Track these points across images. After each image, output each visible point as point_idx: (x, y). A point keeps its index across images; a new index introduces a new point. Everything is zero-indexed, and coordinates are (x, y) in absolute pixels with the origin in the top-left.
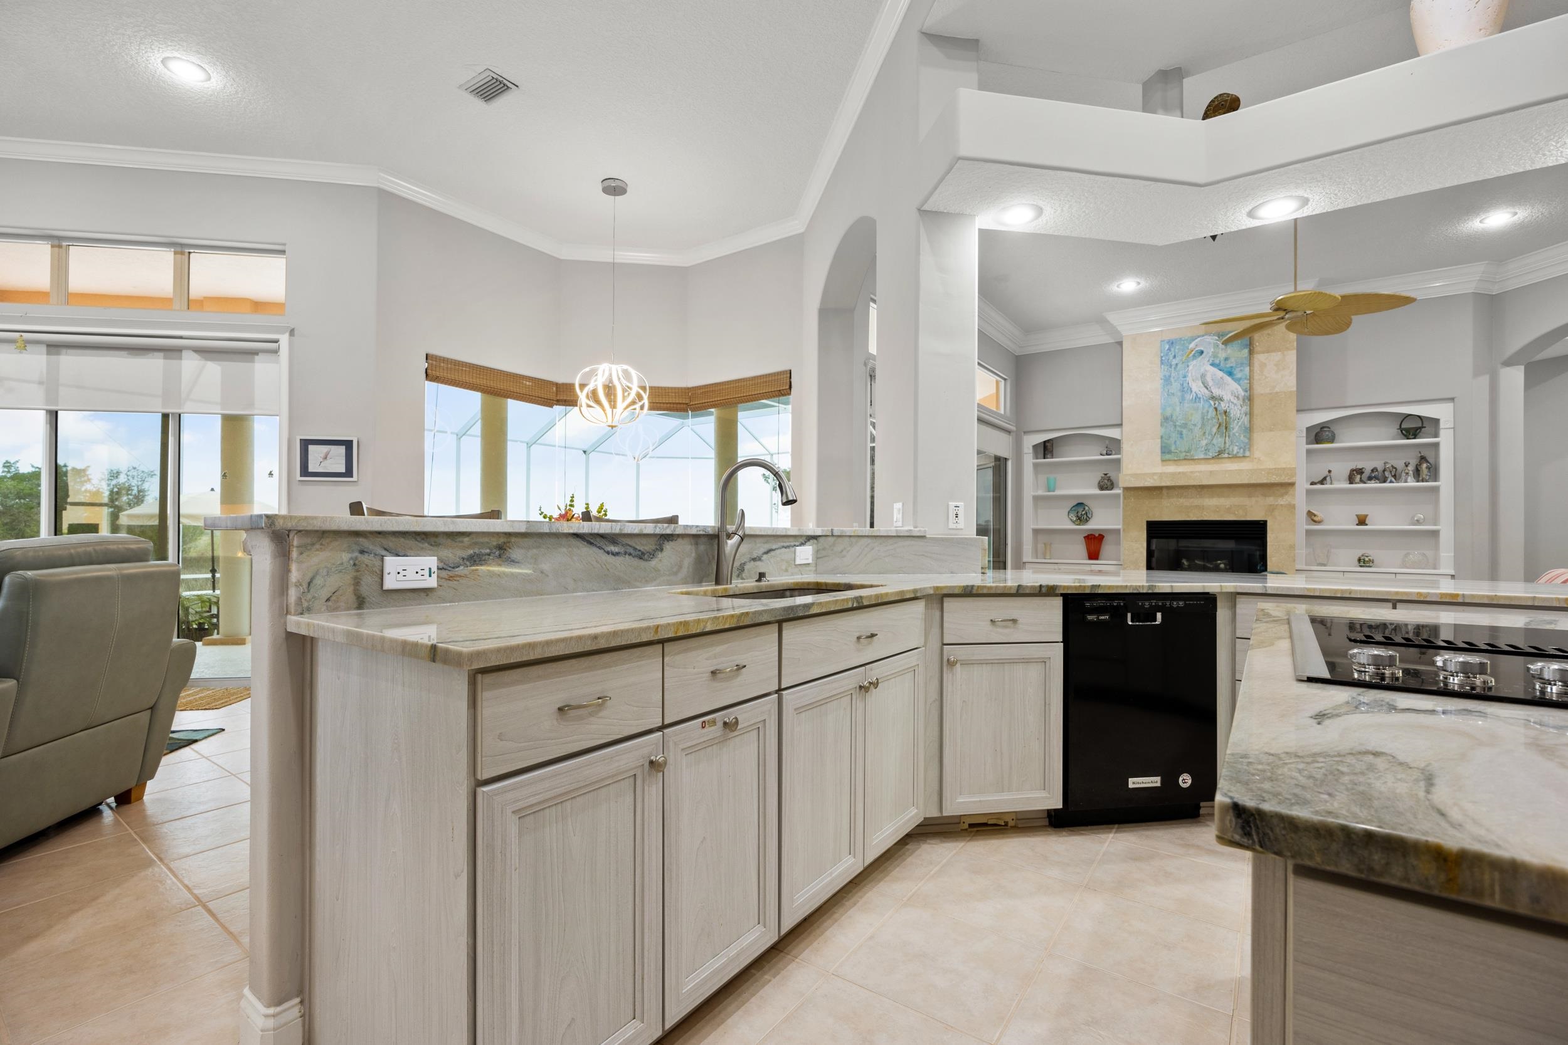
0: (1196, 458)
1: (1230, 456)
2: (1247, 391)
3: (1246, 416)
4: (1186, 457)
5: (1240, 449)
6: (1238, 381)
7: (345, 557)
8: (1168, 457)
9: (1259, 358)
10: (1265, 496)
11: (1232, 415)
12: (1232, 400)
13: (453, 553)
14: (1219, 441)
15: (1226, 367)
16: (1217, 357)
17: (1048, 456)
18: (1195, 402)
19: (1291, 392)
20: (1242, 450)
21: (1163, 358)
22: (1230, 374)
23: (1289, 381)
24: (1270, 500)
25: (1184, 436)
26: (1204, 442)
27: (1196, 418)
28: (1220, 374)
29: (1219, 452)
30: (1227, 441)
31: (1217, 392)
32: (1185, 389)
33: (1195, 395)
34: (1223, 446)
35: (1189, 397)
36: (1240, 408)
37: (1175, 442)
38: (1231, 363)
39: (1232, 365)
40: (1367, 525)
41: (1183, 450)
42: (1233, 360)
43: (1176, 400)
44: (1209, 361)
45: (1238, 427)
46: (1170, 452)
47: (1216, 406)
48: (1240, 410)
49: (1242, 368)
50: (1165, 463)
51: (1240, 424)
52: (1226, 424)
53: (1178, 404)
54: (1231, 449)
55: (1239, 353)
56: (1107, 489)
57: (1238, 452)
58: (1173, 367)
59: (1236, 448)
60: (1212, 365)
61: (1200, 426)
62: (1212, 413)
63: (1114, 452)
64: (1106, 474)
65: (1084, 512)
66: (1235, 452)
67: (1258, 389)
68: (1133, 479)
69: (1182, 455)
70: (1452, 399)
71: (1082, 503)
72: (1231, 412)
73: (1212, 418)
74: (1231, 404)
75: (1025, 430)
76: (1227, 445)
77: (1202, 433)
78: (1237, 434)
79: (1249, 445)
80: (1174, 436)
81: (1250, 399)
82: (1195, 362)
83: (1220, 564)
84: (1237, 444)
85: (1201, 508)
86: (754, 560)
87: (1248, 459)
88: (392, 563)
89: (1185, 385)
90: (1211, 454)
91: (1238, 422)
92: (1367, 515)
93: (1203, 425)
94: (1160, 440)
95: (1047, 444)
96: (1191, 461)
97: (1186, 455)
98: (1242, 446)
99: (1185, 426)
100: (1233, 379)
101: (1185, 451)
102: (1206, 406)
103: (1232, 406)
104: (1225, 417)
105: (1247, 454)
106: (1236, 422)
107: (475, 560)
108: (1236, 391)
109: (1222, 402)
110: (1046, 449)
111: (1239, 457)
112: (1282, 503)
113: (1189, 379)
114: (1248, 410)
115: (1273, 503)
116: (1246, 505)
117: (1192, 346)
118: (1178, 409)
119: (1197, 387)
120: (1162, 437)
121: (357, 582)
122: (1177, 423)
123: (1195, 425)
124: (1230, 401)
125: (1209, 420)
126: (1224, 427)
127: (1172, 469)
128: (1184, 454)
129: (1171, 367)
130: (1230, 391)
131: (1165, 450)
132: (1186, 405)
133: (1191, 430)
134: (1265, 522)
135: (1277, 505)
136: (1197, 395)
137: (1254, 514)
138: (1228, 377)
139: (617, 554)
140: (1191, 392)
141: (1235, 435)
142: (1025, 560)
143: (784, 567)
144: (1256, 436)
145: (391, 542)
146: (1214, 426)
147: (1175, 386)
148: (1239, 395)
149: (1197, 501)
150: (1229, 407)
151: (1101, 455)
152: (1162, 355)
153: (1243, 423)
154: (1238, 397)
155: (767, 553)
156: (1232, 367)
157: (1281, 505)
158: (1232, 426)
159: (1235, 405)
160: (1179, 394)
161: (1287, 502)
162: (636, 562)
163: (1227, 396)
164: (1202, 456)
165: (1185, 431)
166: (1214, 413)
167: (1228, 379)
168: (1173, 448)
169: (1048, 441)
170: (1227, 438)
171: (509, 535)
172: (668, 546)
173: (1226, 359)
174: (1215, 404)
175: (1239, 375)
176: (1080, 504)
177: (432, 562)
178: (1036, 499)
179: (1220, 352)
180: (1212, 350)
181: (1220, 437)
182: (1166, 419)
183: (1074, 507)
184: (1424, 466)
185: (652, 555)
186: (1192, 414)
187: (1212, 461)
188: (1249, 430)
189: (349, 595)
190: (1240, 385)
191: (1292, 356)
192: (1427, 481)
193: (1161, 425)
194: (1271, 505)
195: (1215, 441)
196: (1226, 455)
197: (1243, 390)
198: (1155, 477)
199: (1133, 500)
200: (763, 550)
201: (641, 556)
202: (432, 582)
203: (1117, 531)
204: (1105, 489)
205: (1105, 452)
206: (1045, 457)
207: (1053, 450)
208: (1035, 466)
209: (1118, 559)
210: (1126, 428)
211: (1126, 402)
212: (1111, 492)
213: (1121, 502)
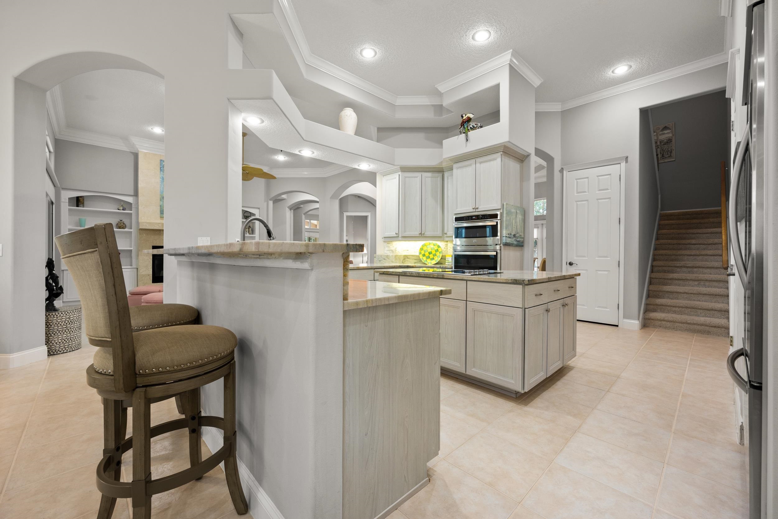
17: (81, 206)
21: (162, 168)
50: (162, 219)
63: (127, 209)
64: (121, 220)
68: (148, 225)
70: (259, 208)
75: (63, 187)
94: (160, 207)
95: (80, 198)
110: (78, 201)
131: (162, 212)
142: (63, 268)
151: (119, 209)
152: (161, 166)
169: (81, 197)
182: (163, 198)
184: (250, 229)
192: (251, 234)
193: (160, 200)
198: (160, 225)
199: (145, 235)
203: (131, 251)
204: (121, 228)
205: (121, 208)
206: (78, 206)
207: (84, 203)
208: (69, 210)
209: (131, 266)
210: (140, 198)
211: (141, 185)
212: (126, 230)
213: (133, 235)
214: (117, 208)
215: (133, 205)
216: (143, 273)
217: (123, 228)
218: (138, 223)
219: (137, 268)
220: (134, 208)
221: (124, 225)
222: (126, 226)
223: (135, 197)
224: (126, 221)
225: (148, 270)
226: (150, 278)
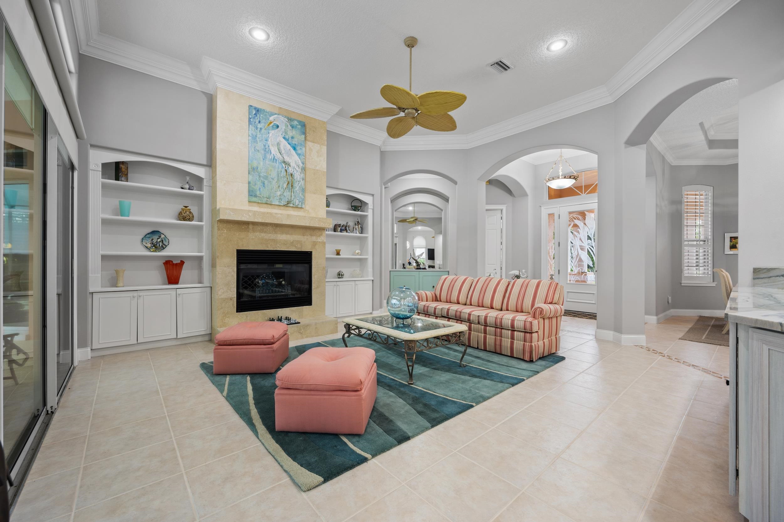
0: (274, 204)
1: (294, 206)
2: (303, 164)
3: (303, 180)
4: (267, 202)
5: (300, 202)
6: (299, 155)
8: (254, 199)
9: (309, 144)
10: (311, 235)
11: (295, 178)
12: (295, 167)
14: (287, 194)
15: (292, 144)
16: (287, 134)
17: (123, 179)
18: (273, 162)
19: (324, 171)
20: (301, 203)
21: (251, 120)
22: (295, 149)
23: (322, 165)
24: (314, 239)
25: (266, 185)
26: (279, 193)
27: (274, 174)
28: (289, 147)
29: (288, 202)
30: (292, 196)
31: (287, 159)
32: (267, 150)
33: (273, 156)
34: (290, 198)
35: (269, 157)
36: (300, 174)
37: (260, 189)
38: (295, 141)
39: (295, 143)
40: (340, 255)
41: (265, 196)
42: (296, 140)
43: (260, 156)
44: (282, 134)
45: (298, 187)
46: (256, 196)
47: (286, 168)
48: (300, 176)
49: (301, 147)
50: (251, 204)
51: (300, 184)
52: (292, 183)
53: (262, 159)
54: (294, 201)
55: (300, 136)
56: (184, 219)
57: (298, 204)
58: (259, 129)
59: (297, 201)
60: (284, 138)
61: (276, 181)
62: (283, 173)
63: (195, 188)
64: (186, 207)
65: (159, 240)
66: (297, 204)
67: (308, 166)
68: (232, 214)
69: (264, 200)
70: (373, 195)
71: (158, 232)
72: (295, 176)
73: (284, 177)
74: (295, 169)
75: (93, 143)
76: (292, 198)
77: (277, 186)
78: (298, 192)
79: (303, 201)
80: (259, 184)
81: (304, 169)
82: (273, 131)
83: (282, 281)
84: (298, 199)
85: (274, 241)
87: (303, 210)
89: (267, 147)
90: (283, 203)
91: (299, 184)
92: (340, 250)
93: (278, 180)
94: (248, 185)
95: (121, 166)
96: (269, 206)
97: (267, 201)
98: (301, 200)
99: (266, 178)
100: (296, 153)
101: (266, 198)
102: (280, 167)
103: (295, 172)
104: (291, 178)
105: (303, 207)
106: (297, 183)
108: (297, 162)
109: (290, 167)
110: (118, 170)
111: (299, 208)
112: (319, 241)
113: (269, 143)
114: (304, 177)
115: (315, 241)
116: (302, 241)
117: (271, 118)
118: (262, 163)
119: (274, 150)
120: (249, 183)
122: (261, 175)
123: (273, 179)
124: (294, 168)
125: (281, 177)
126: (291, 185)
127: (256, 208)
128: (266, 199)
129: (257, 129)
130: (294, 159)
131: (252, 193)
132: (267, 162)
133: (270, 182)
134: (311, 252)
135: (317, 242)
136: (274, 157)
137: (306, 248)
138: (293, 150)
140: (271, 153)
141: (297, 192)
142: (91, 289)
144: (308, 195)
146: (285, 182)
147: (260, 146)
148: (299, 165)
149: (272, 236)
150: (293, 171)
151: (182, 188)
152: (251, 116)
153: (301, 185)
154: (298, 166)
156: (295, 144)
157: (319, 242)
158: (295, 185)
159: (297, 171)
160: (263, 152)
161: (322, 241)
163: (293, 164)
164: (277, 203)
165: (266, 182)
166: (285, 173)
167: (293, 152)
168: (258, 193)
169: (123, 163)
170: (292, 193)
173: (292, 138)
174: (285, 167)
175: (299, 152)
176: (154, 232)
178: (105, 222)
179: (289, 131)
180: (284, 127)
181: (289, 192)
182: (253, 170)
183: (148, 234)
184: (359, 226)
186: (271, 170)
187: (282, 208)
188: (304, 190)
190: (300, 159)
191: (324, 149)
192: (362, 234)
193: (249, 173)
194: (314, 242)
195: (285, 194)
196: (292, 205)
197: (301, 162)
198: (250, 214)
199: (225, 231)
203: (200, 258)
204: (186, 220)
205: (187, 186)
206: (117, 179)
207: (127, 175)
208: (104, 186)
209: (200, 282)
210: (220, 168)
211: (220, 145)
212: (193, 223)
213: (205, 232)
214: (180, 185)
215: (205, 181)
216: (222, 297)
217: (189, 220)
218: (214, 211)
219: (211, 287)
220: (206, 186)
221: (191, 215)
222: (193, 217)
223: (208, 168)
224: (194, 210)
225: (231, 292)
226: (233, 304)
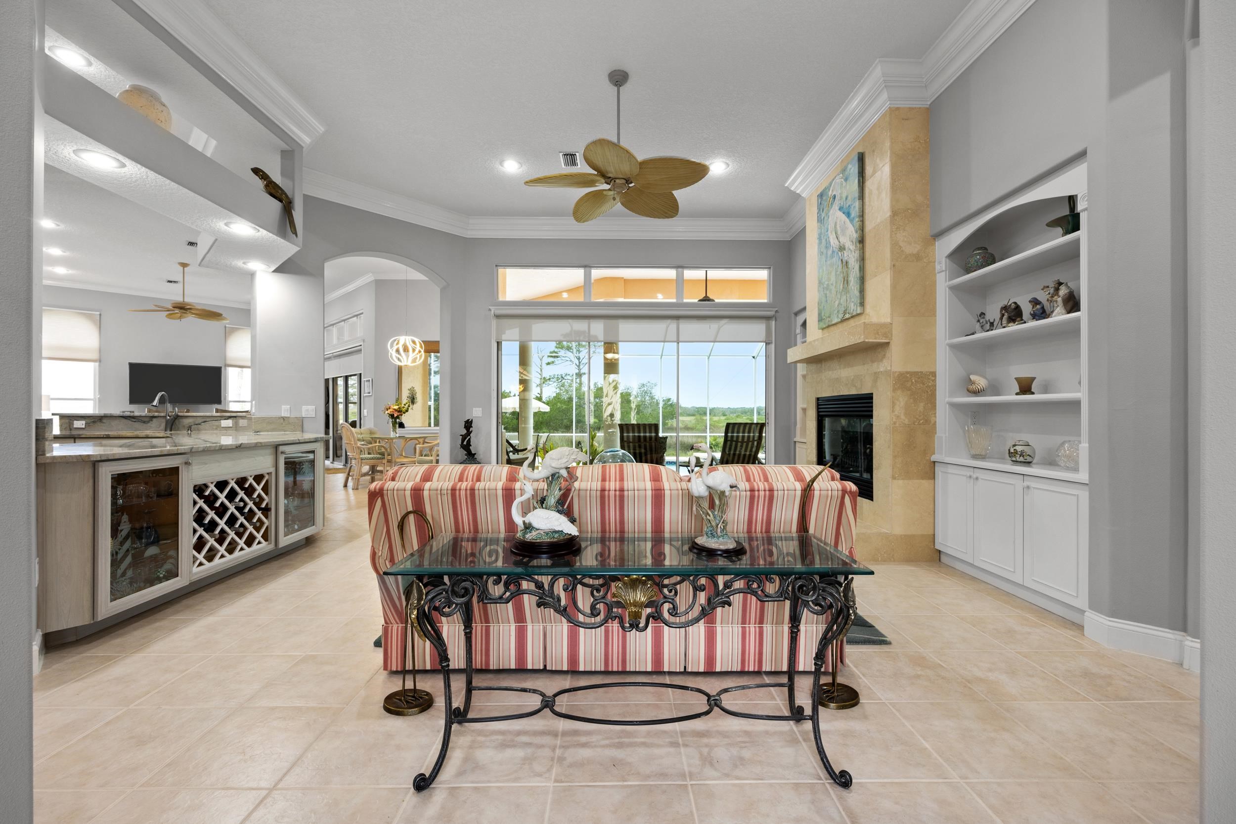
3: (857, 263)
4: (829, 324)
5: (855, 305)
7: (67, 421)
10: (873, 362)
11: (850, 266)
12: (850, 246)
13: (88, 421)
15: (846, 208)
16: (842, 198)
18: (832, 257)
19: (886, 219)
21: (818, 215)
22: (848, 215)
26: (837, 303)
28: (844, 217)
29: (844, 312)
31: (842, 240)
32: (828, 243)
33: (832, 249)
34: (846, 304)
35: (829, 252)
36: (854, 254)
37: (824, 307)
39: (849, 203)
40: (1033, 393)
43: (824, 259)
44: (838, 205)
45: (853, 279)
46: (822, 319)
47: (842, 257)
48: (854, 257)
51: (854, 274)
52: (847, 277)
53: (825, 263)
54: (850, 307)
55: (853, 186)
57: (853, 310)
60: (840, 209)
62: (840, 267)
69: (827, 321)
72: (850, 261)
73: (840, 273)
74: (849, 251)
76: (848, 303)
78: (853, 288)
82: (832, 211)
86: (197, 424)
88: (75, 422)
89: (828, 239)
91: (853, 272)
93: (836, 282)
94: (818, 307)
96: (832, 327)
97: (829, 321)
99: (828, 287)
100: (850, 220)
101: (828, 316)
102: (837, 259)
103: (850, 254)
104: (846, 269)
107: (94, 422)
109: (845, 252)
111: (855, 315)
112: (881, 370)
113: (829, 231)
117: (831, 192)
118: (825, 269)
119: (833, 240)
120: (819, 304)
121: (70, 426)
122: (825, 286)
123: (832, 284)
124: (849, 248)
125: (838, 275)
126: (846, 281)
129: (821, 223)
130: (849, 236)
131: (820, 317)
132: (828, 263)
134: (872, 395)
137: (866, 385)
138: (847, 219)
139: (135, 422)
140: (830, 246)
143: (215, 428)
144: (868, 284)
145: (76, 418)
146: (841, 281)
147: (823, 243)
148: (853, 238)
150: (848, 256)
152: (818, 211)
153: (856, 271)
154: (853, 242)
155: (204, 422)
158: (850, 278)
159: (851, 251)
160: (825, 251)
162: (142, 424)
163: (848, 243)
165: (828, 293)
167: (847, 222)
168: (823, 314)
170: (848, 294)
171: (102, 417)
172: (154, 420)
177: (84, 422)
179: (843, 191)
180: (840, 191)
181: (844, 294)
182: (820, 283)
185: (148, 422)
186: (831, 272)
189: (68, 428)
193: (818, 290)
195: (842, 300)
196: (848, 315)
199: (810, 375)
200: (200, 421)
201: (144, 422)
202: (84, 426)
210: (808, 297)
